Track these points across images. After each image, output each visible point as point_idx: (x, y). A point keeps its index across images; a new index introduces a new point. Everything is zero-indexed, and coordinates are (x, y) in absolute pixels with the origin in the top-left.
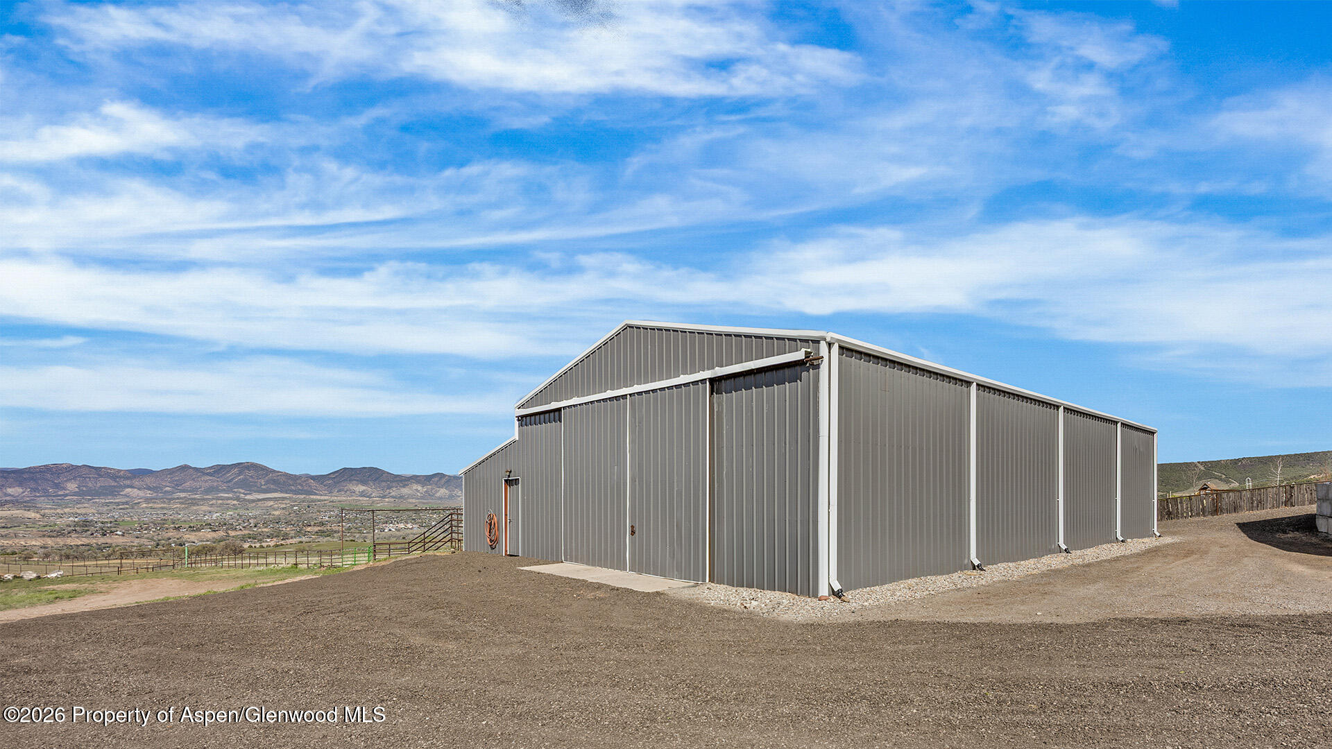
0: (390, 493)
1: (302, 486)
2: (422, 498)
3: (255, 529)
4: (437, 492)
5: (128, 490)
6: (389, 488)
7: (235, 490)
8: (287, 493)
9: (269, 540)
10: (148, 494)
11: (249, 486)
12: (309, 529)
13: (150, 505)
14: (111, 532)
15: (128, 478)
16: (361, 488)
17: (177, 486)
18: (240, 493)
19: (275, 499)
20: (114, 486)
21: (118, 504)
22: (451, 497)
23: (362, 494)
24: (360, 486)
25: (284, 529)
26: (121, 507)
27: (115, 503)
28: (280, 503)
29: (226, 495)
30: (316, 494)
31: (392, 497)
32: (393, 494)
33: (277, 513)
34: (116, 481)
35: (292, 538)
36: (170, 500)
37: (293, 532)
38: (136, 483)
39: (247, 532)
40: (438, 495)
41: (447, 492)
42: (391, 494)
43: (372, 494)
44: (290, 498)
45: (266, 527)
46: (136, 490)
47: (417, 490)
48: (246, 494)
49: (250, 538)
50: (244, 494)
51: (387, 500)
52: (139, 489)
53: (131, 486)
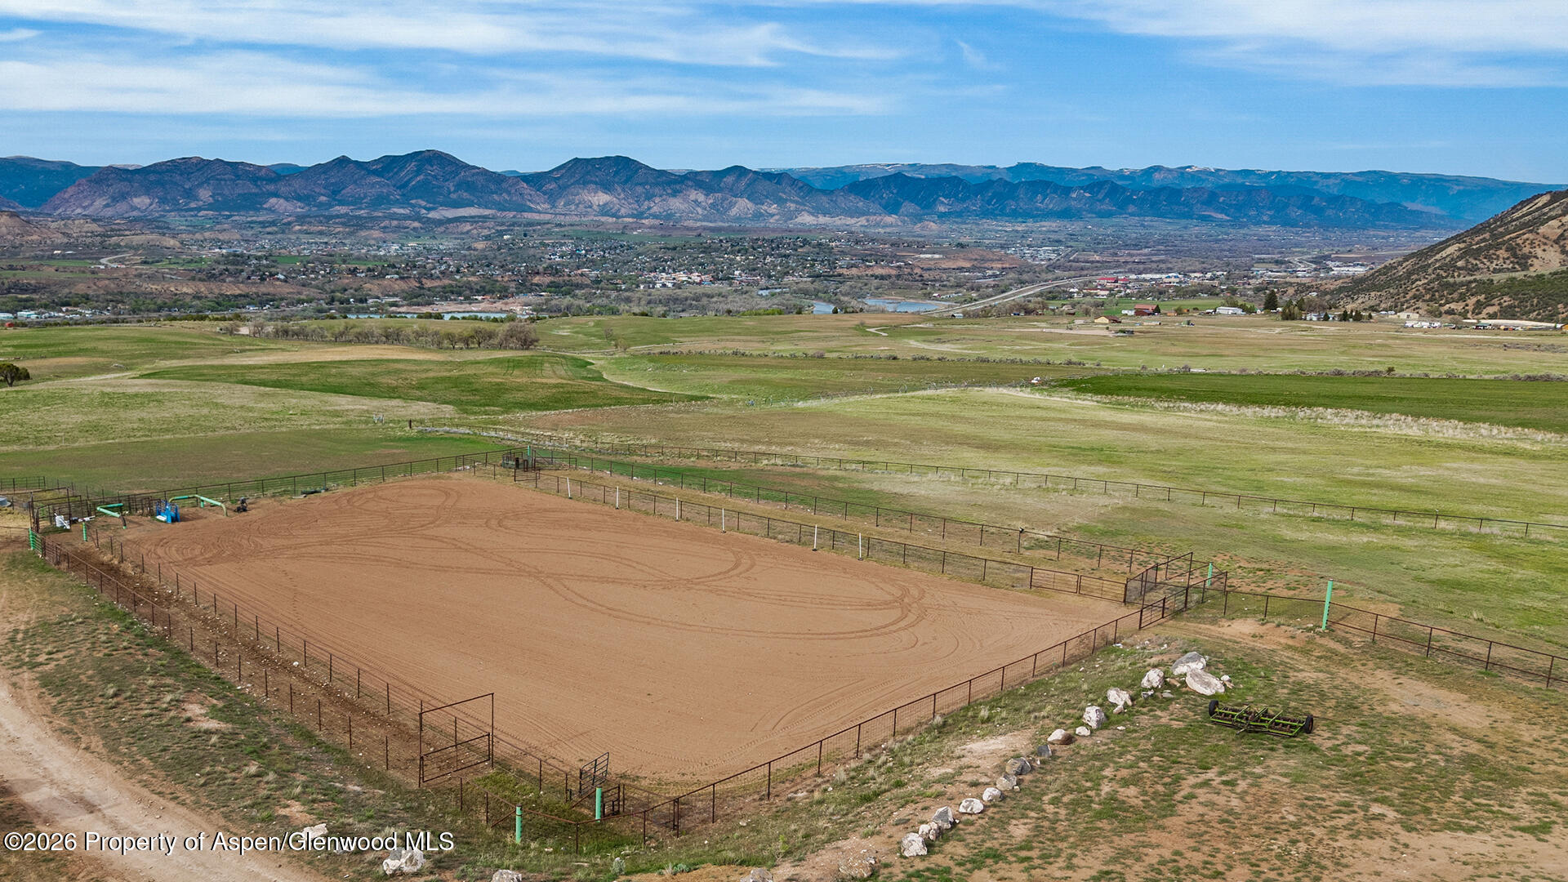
0: (649, 208)
1: (509, 193)
2: (706, 218)
3: (458, 277)
4: (732, 204)
5: (273, 200)
6: (649, 197)
7: (413, 202)
8: (486, 207)
9: (480, 298)
10: (299, 208)
11: (432, 194)
12: (536, 279)
15: (271, 181)
16: (601, 198)
17: (334, 194)
18: (420, 207)
19: (472, 220)
20: (256, 195)
21: (263, 224)
22: (758, 216)
23: (605, 210)
24: (600, 193)
25: (500, 279)
26: (267, 229)
28: (482, 228)
29: (402, 211)
30: (531, 210)
31: (655, 216)
32: (655, 209)
33: (480, 245)
34: (257, 186)
35: (513, 296)
37: (513, 285)
38: (281, 188)
39: (446, 282)
40: (734, 212)
41: (750, 205)
42: (652, 211)
43: (619, 210)
44: (494, 217)
45: (474, 274)
46: (282, 201)
47: (695, 201)
48: (429, 210)
49: (452, 293)
50: (425, 208)
51: (645, 222)
52: (286, 199)
53: (276, 195)
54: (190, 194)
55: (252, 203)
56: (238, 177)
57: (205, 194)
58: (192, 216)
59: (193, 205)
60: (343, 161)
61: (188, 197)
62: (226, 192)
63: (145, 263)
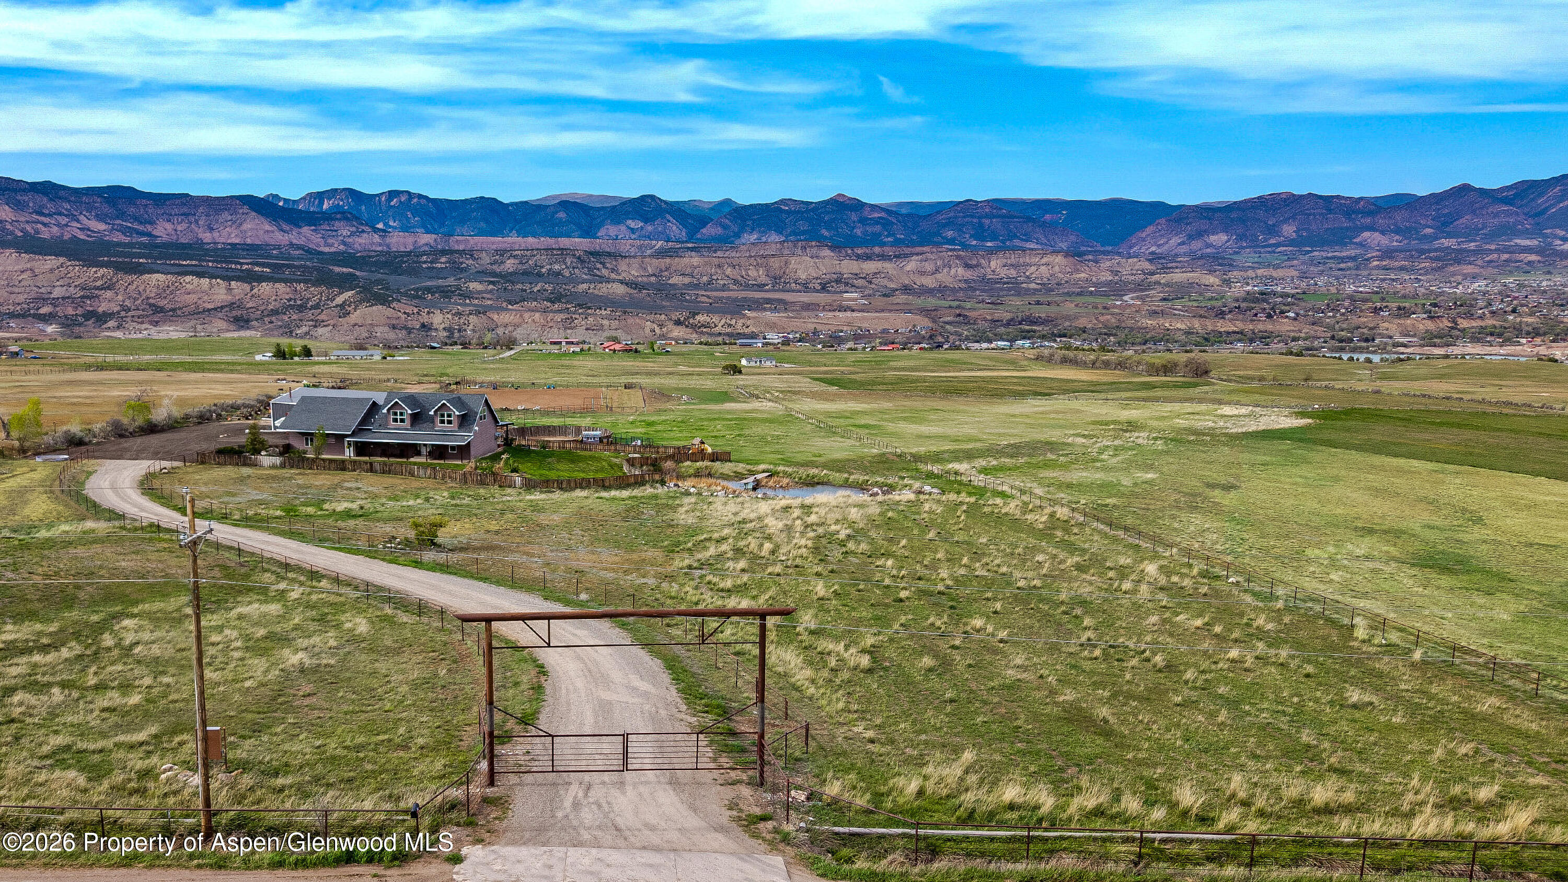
5: (1366, 234)
10: (1394, 241)
13: (1384, 263)
14: (1282, 312)
15: (1370, 213)
17: (1444, 226)
20: (1347, 229)
21: (1342, 260)
26: (1342, 266)
27: (1339, 258)
34: (1351, 219)
36: (1422, 252)
38: (1381, 221)
46: (1377, 234)
52: (1383, 233)
53: (1371, 228)
54: (1272, 230)
55: (1341, 238)
56: (1330, 211)
57: (1289, 230)
58: (1269, 252)
59: (1272, 241)
60: (1465, 189)
61: (1270, 233)
62: (1314, 227)
63: (1164, 299)
